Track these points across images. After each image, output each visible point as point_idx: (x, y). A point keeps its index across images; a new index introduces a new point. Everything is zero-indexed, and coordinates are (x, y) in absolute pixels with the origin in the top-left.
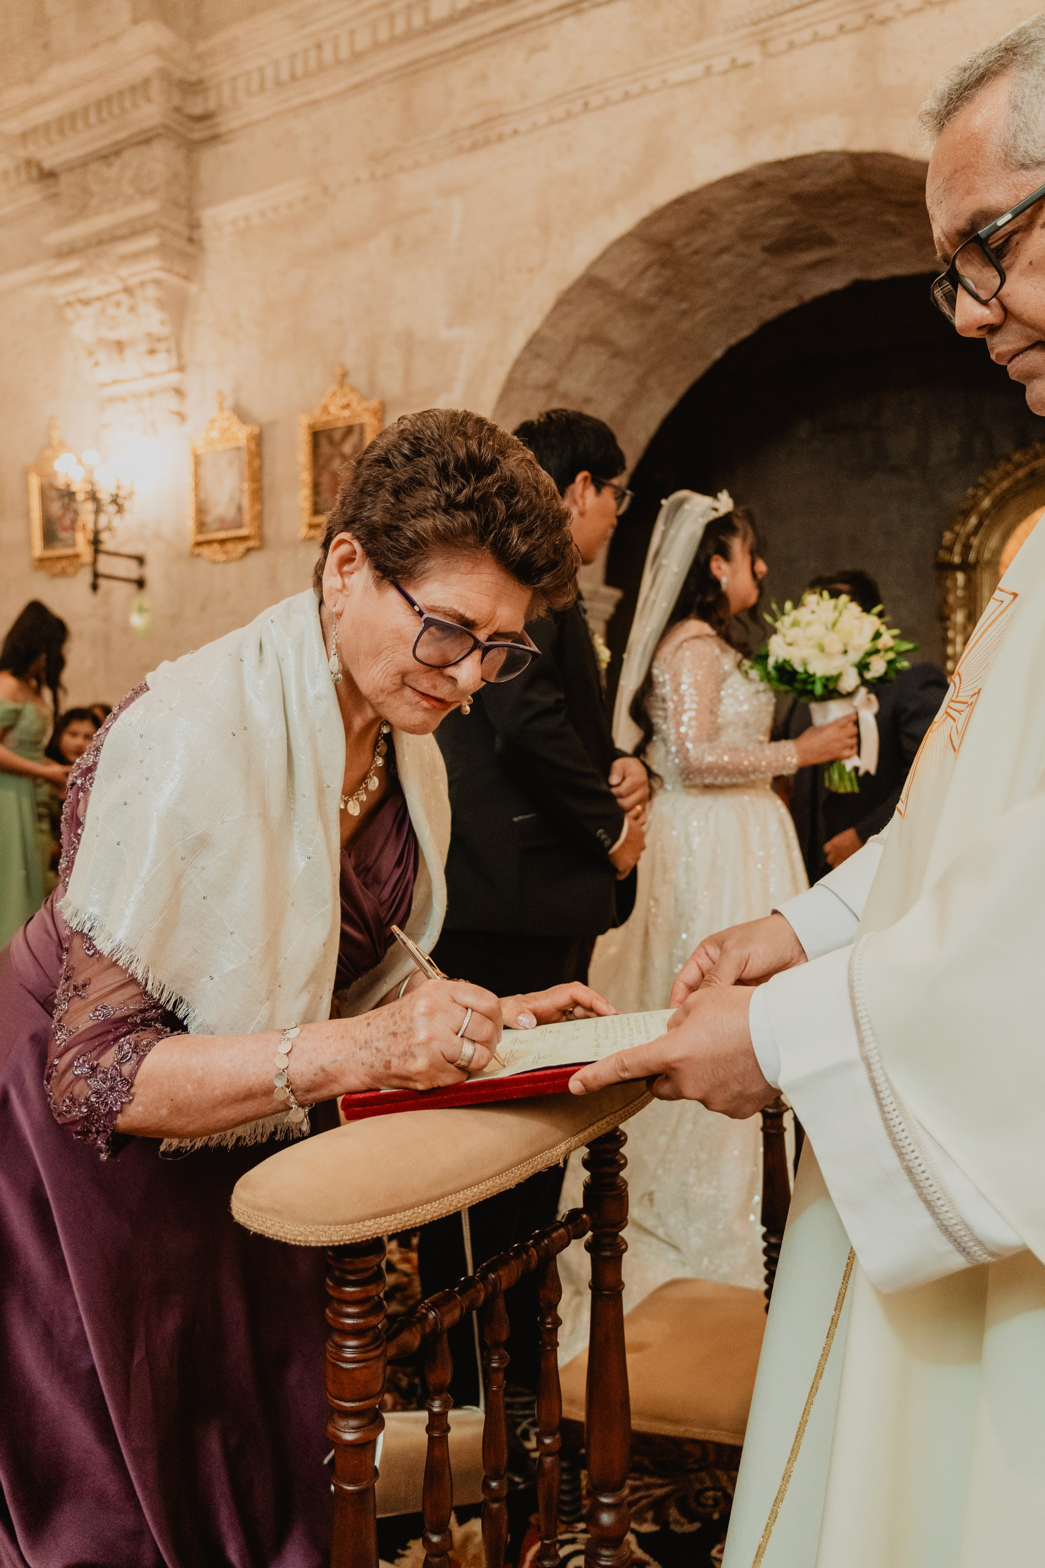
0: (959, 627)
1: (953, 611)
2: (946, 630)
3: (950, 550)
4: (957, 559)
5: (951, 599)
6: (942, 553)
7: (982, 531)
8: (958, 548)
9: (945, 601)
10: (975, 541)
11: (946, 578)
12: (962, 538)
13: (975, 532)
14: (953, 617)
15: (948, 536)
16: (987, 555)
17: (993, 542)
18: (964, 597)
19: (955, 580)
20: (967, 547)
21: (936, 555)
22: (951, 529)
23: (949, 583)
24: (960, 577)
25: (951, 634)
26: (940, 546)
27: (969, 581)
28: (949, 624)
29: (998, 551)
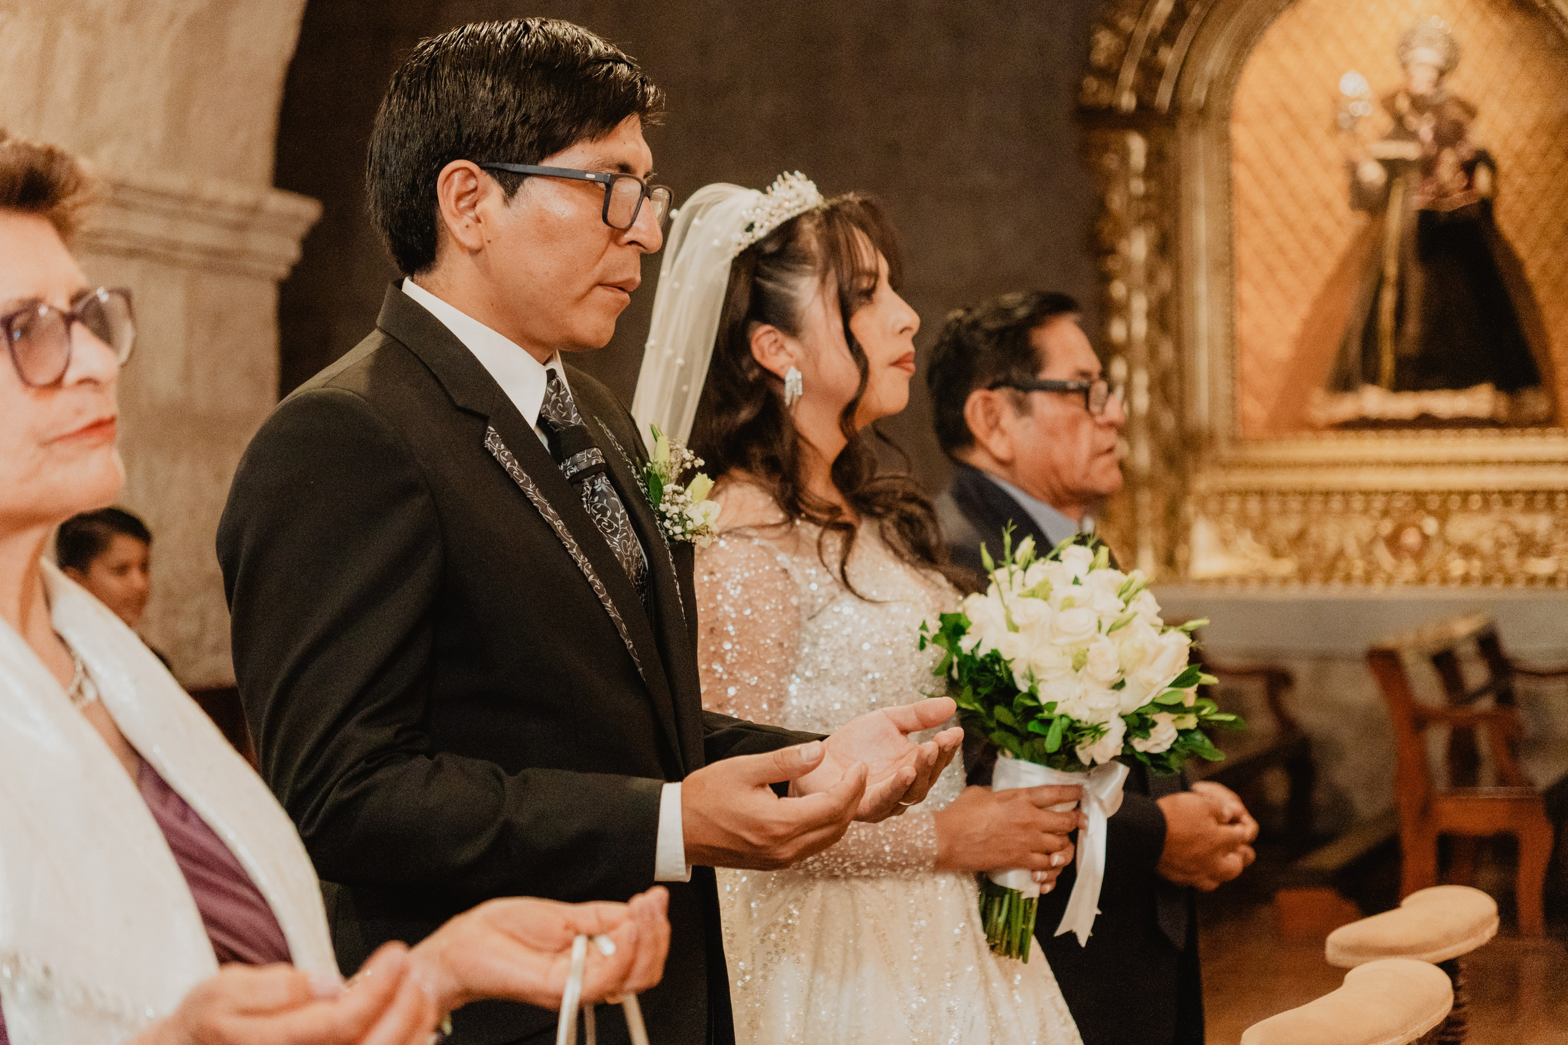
0: (1139, 275)
1: (1122, 232)
2: (1106, 279)
3: (1110, 75)
4: (1128, 101)
5: (1117, 201)
6: (1091, 84)
7: (1185, 34)
8: (1129, 75)
9: (1101, 206)
10: (1169, 57)
11: (1106, 148)
12: (1139, 50)
13: (1168, 35)
14: (1123, 246)
15: (1105, 42)
16: (1198, 94)
17: (1214, 61)
18: (1146, 197)
19: (1125, 155)
20: (1151, 72)
21: (1078, 88)
22: (1111, 26)
23: (1111, 161)
24: (1137, 146)
25: (1118, 289)
26: (1087, 67)
27: (1157, 157)
28: (1112, 264)
29: (1227, 82)
